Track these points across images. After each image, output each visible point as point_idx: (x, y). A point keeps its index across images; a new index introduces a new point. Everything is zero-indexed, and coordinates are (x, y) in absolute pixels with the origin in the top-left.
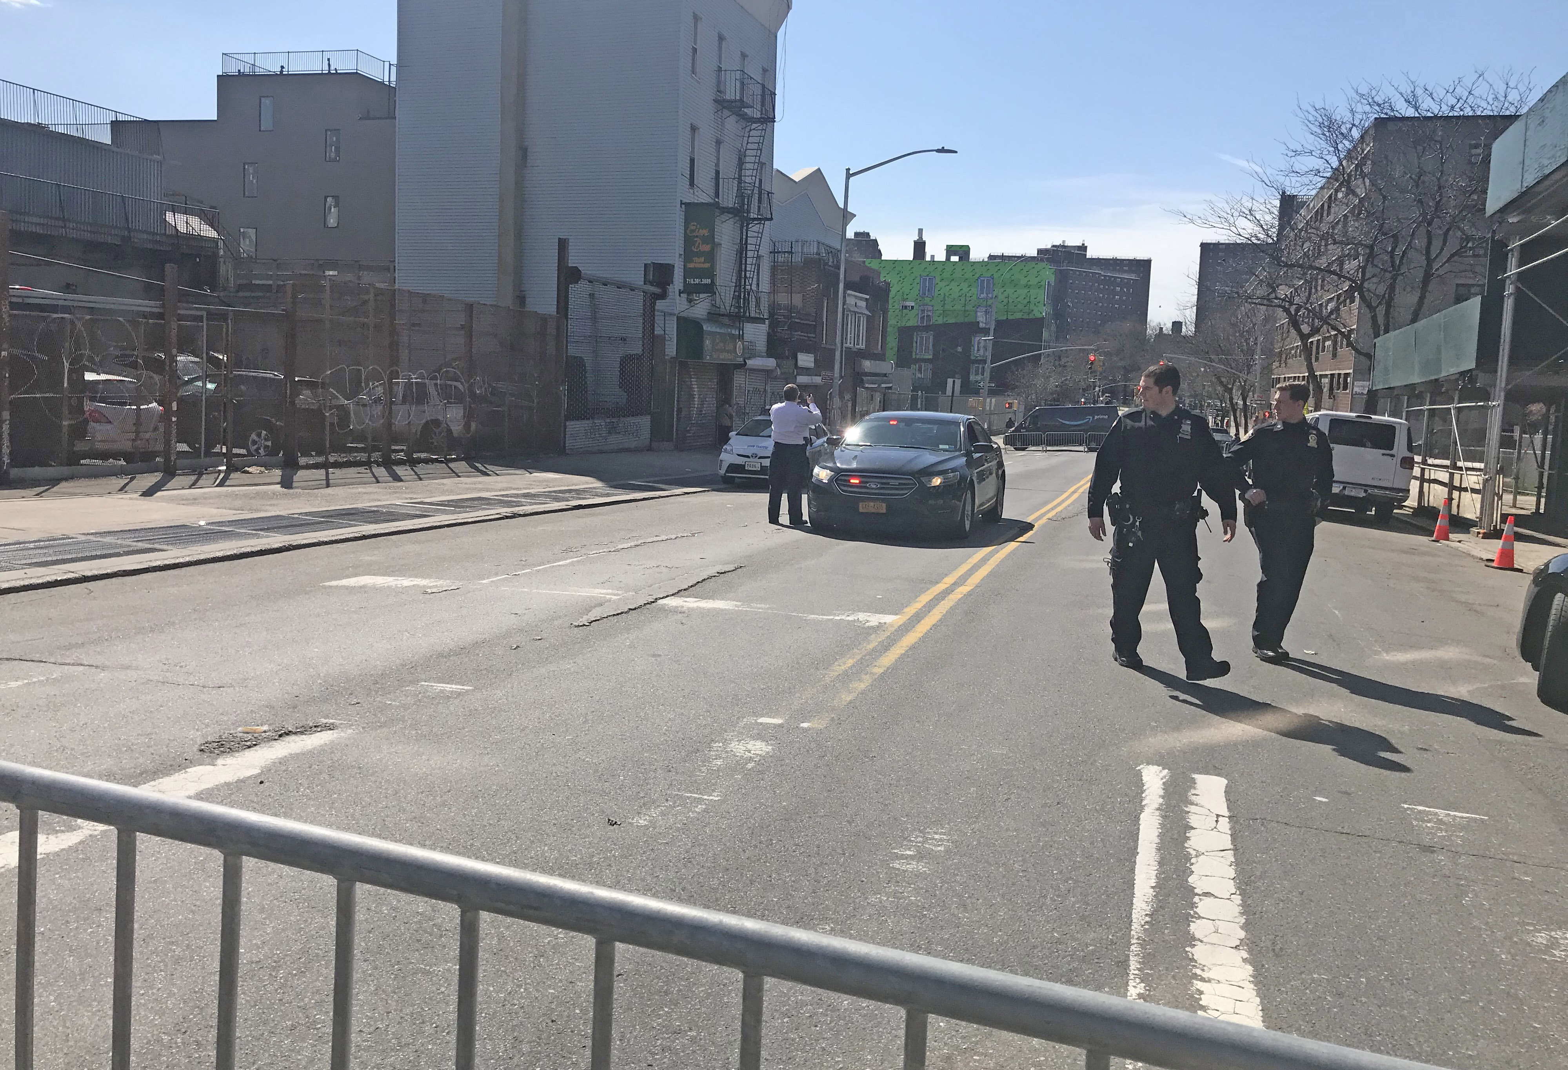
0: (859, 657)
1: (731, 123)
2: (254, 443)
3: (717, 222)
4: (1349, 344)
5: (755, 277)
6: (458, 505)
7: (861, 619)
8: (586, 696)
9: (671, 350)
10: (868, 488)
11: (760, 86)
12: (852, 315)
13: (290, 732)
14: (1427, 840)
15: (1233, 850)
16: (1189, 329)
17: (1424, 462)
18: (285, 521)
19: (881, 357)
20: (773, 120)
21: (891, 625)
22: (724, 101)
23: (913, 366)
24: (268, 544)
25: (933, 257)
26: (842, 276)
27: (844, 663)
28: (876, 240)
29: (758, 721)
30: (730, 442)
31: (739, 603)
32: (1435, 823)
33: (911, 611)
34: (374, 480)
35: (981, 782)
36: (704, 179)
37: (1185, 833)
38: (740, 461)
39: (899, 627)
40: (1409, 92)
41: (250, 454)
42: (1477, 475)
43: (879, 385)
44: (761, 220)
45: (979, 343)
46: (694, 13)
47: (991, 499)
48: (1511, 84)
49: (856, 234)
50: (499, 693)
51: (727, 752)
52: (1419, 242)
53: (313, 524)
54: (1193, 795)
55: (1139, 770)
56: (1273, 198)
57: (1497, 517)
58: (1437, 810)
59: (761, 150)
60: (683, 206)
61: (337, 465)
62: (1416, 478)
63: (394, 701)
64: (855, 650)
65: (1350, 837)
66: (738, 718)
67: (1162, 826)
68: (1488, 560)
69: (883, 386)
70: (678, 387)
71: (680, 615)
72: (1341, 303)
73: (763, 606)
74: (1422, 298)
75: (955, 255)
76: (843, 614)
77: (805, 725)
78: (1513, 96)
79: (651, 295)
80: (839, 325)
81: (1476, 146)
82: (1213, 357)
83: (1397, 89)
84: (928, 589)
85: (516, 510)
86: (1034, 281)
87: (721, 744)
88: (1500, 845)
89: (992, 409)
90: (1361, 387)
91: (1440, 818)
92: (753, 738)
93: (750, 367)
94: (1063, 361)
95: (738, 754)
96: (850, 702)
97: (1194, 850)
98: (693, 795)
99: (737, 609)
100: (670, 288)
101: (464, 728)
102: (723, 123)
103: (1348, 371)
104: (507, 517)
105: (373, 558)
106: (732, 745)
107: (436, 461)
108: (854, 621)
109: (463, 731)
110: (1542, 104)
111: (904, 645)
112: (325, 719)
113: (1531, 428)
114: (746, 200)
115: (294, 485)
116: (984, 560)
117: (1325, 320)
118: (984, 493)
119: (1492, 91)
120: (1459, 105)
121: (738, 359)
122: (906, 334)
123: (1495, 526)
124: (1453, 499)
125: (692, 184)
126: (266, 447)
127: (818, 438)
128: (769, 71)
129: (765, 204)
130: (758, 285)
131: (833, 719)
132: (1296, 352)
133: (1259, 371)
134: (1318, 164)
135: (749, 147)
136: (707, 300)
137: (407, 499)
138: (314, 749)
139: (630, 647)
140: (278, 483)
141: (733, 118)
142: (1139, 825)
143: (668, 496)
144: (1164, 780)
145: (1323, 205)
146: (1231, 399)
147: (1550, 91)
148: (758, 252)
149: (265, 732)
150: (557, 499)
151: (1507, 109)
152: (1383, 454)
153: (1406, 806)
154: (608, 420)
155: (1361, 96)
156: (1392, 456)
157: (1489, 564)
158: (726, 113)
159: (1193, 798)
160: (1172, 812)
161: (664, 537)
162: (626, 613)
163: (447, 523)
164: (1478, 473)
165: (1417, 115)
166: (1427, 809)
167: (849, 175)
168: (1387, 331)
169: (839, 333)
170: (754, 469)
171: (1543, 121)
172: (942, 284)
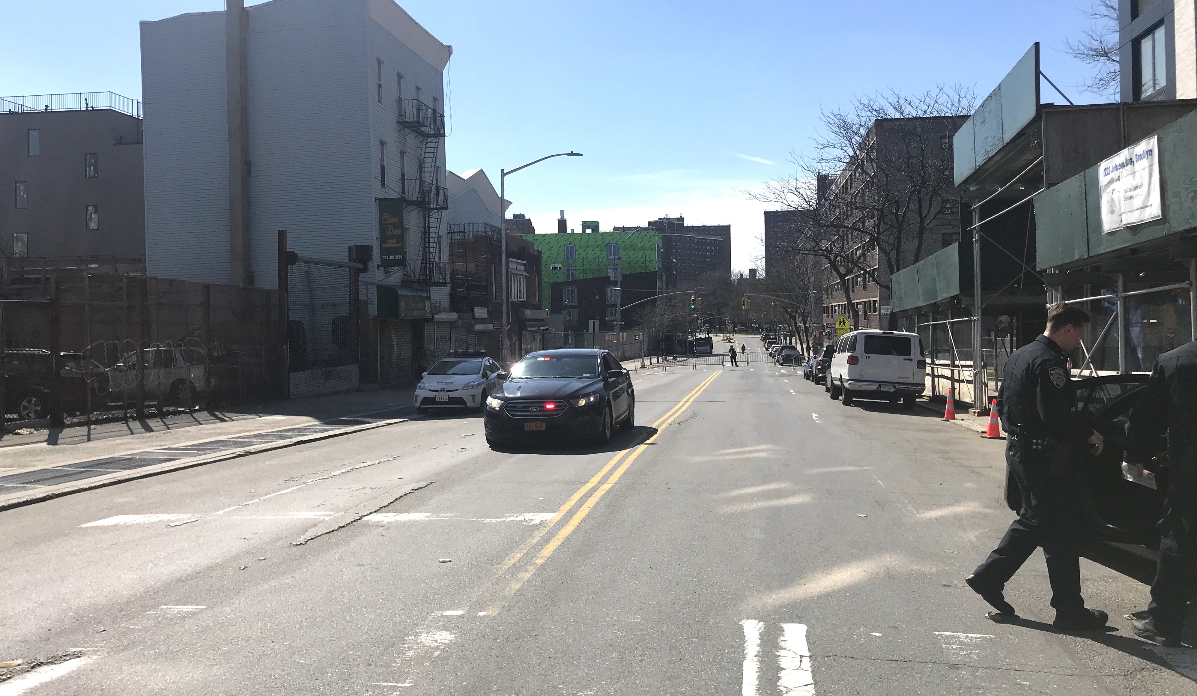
0: (525, 551)
1: (411, 139)
2: (25, 408)
3: (405, 212)
4: (874, 280)
5: (437, 252)
6: (200, 448)
7: (527, 519)
8: (302, 605)
9: (373, 310)
10: (529, 411)
11: (432, 111)
12: (514, 276)
13: (42, 663)
14: (953, 659)
15: (814, 684)
16: (761, 274)
17: (933, 363)
18: (49, 474)
19: (538, 307)
20: (444, 135)
21: (551, 522)
22: (405, 122)
23: (563, 312)
24: (34, 495)
25: (572, 230)
26: (504, 248)
27: (514, 558)
28: (529, 220)
29: (443, 614)
30: (423, 381)
31: (430, 514)
32: (958, 644)
33: (565, 508)
34: (129, 432)
35: (621, 648)
36: (393, 179)
37: (778, 674)
38: (432, 395)
39: (556, 523)
40: (895, 102)
41: (21, 418)
42: (969, 370)
43: (539, 328)
44: (440, 209)
45: (611, 292)
46: (377, 58)
47: (625, 412)
48: (962, 95)
49: (515, 216)
50: (228, 609)
51: (418, 643)
52: (914, 205)
53: (74, 474)
54: (782, 641)
55: (741, 624)
56: (811, 178)
57: (985, 399)
58: (959, 634)
59: (436, 157)
60: (378, 201)
61: (98, 422)
62: (928, 375)
63: (137, 625)
64: (522, 546)
65: (899, 663)
66: (427, 613)
67: (760, 669)
68: (982, 432)
69: (542, 328)
70: (380, 340)
71: (381, 528)
72: (865, 251)
73: (449, 515)
74: (920, 245)
75: (589, 228)
76: (512, 516)
77: (482, 614)
78: (964, 103)
79: (355, 270)
80: (504, 284)
81: (945, 137)
82: (779, 294)
83: (887, 100)
84: (579, 489)
85: (248, 449)
86: (647, 245)
87: (413, 637)
88: (1005, 657)
89: (624, 340)
90: (885, 310)
91: (961, 640)
92: (439, 629)
93: (438, 320)
94: (673, 302)
95: (426, 644)
96: (518, 590)
97: (785, 687)
98: (389, 684)
99: (427, 519)
100: (370, 264)
101: (197, 643)
102: (405, 140)
103: (875, 299)
104: (240, 456)
105: (126, 499)
106: (422, 637)
107: (182, 412)
108: (522, 521)
109: (195, 646)
110: (982, 109)
111: (561, 537)
112: (74, 648)
113: (1001, 333)
114: (427, 195)
115: (59, 442)
116: (622, 461)
117: (855, 264)
118: (619, 409)
119: (949, 100)
120: (929, 110)
121: (427, 315)
122: (557, 288)
123: (985, 407)
124: (955, 389)
125: (383, 184)
126: (36, 412)
127: (492, 373)
128: (438, 99)
129: (441, 198)
130: (440, 257)
131: (504, 607)
132: (838, 287)
133: (813, 302)
134: (839, 153)
135: (426, 155)
136: (400, 271)
137: (157, 446)
138: (62, 677)
139: (339, 559)
140: (45, 441)
141: (413, 135)
142: (743, 670)
143: (373, 428)
144: (760, 631)
145: (846, 181)
146: (795, 323)
147: (986, 100)
148: (438, 233)
149: (19, 665)
150: (282, 438)
151: (961, 112)
152: (904, 359)
153: (937, 633)
154: (324, 370)
155: (864, 105)
156: (911, 360)
157: (984, 435)
158: (407, 131)
159: (782, 644)
160: (767, 658)
161: (369, 463)
162: (336, 530)
163: (190, 464)
164: (970, 369)
165: (902, 117)
166: (952, 634)
167: (504, 174)
168: (898, 270)
169: (504, 292)
170: (444, 400)
171: (984, 121)
172: (581, 250)
